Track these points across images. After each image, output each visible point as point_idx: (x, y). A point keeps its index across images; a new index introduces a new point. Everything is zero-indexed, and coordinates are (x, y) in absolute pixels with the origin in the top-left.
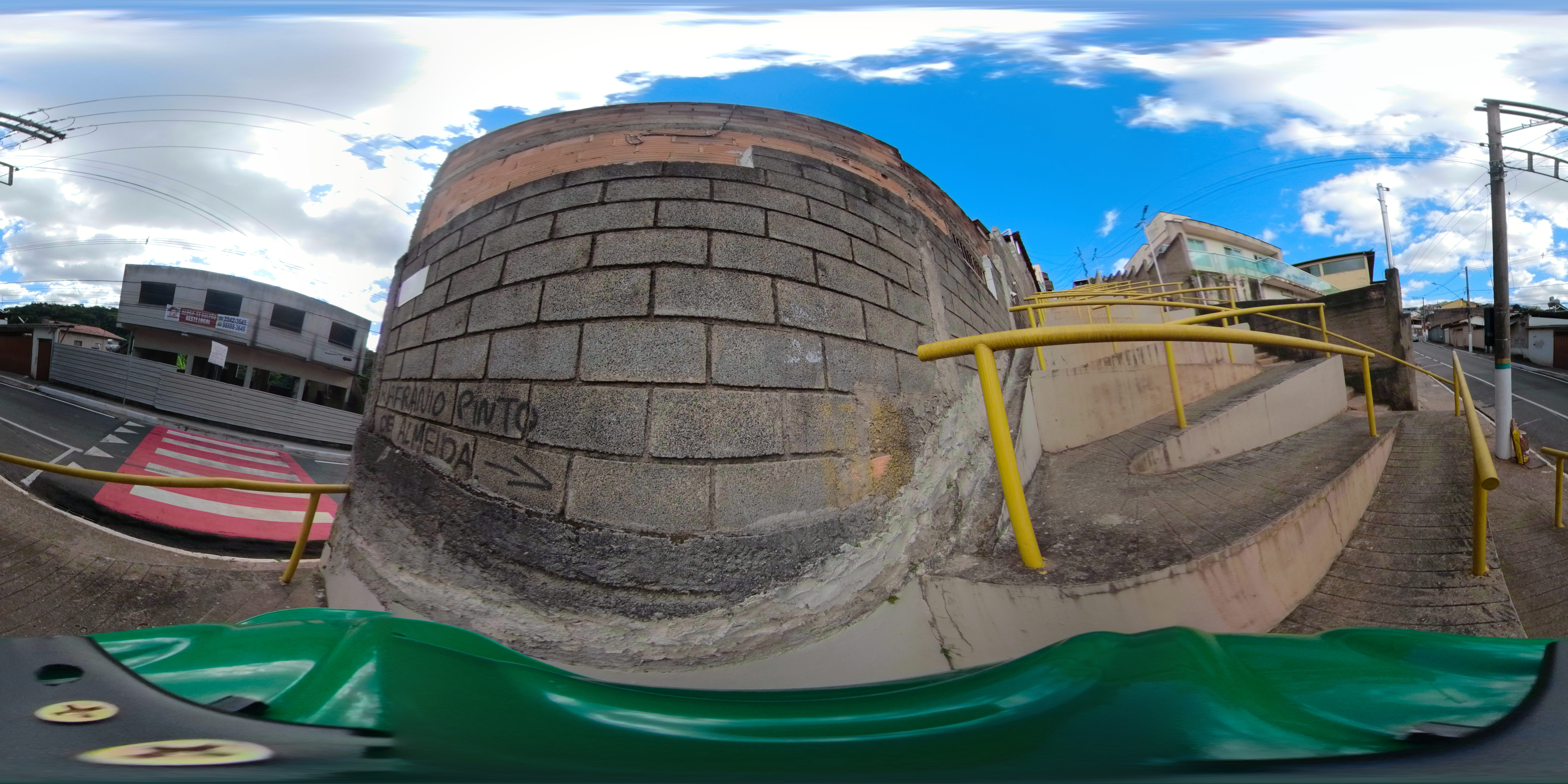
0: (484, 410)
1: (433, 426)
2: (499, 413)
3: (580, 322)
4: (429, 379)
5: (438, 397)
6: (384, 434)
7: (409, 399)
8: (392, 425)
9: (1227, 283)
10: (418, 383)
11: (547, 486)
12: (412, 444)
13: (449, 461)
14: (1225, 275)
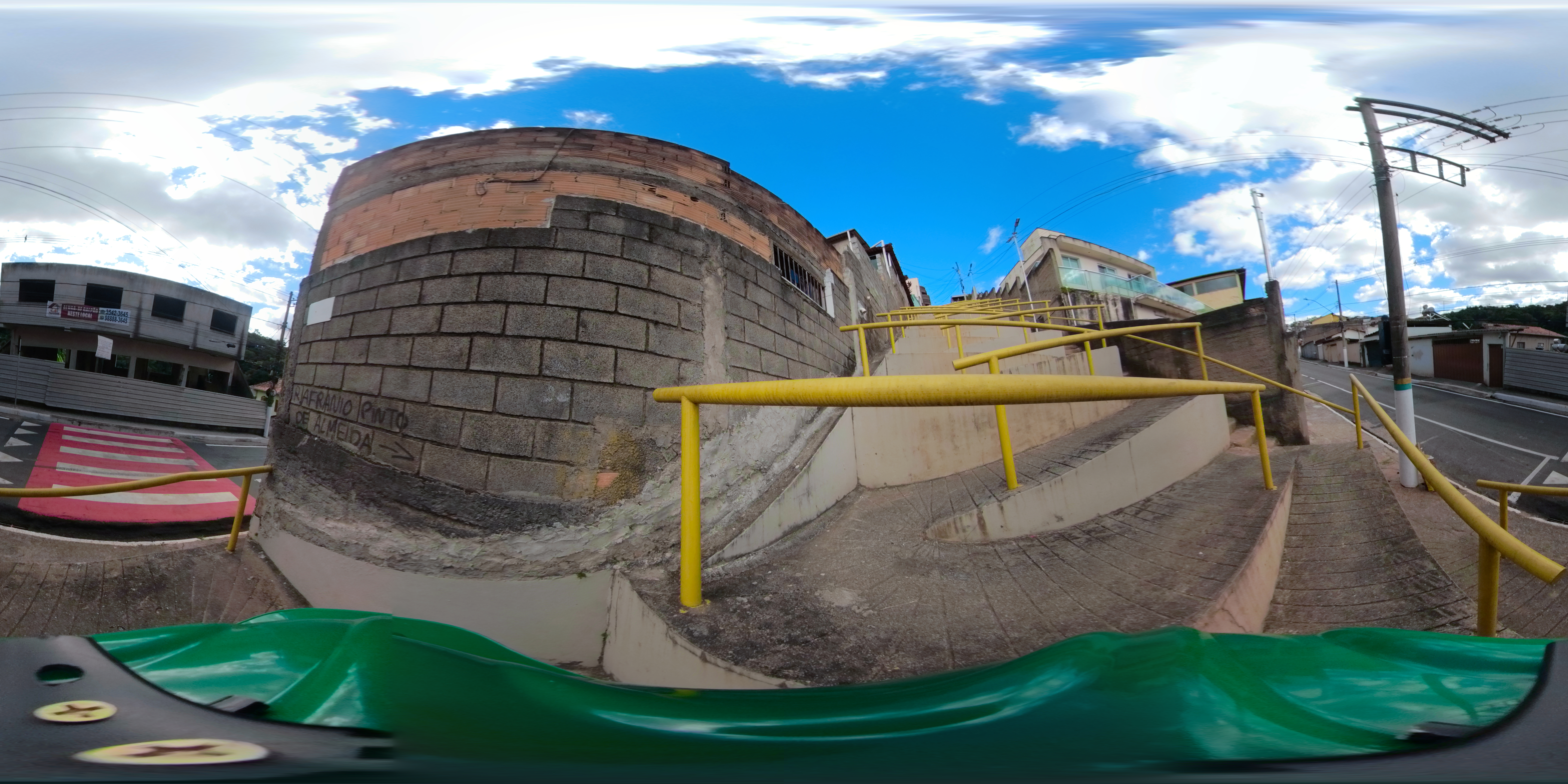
0: (378, 414)
1: (343, 422)
2: (387, 417)
3: (432, 369)
4: (340, 390)
5: (347, 403)
6: (299, 425)
7: (323, 402)
8: (308, 419)
9: (1099, 302)
10: (330, 391)
11: (411, 458)
12: (327, 433)
13: (356, 444)
14: (1097, 294)
